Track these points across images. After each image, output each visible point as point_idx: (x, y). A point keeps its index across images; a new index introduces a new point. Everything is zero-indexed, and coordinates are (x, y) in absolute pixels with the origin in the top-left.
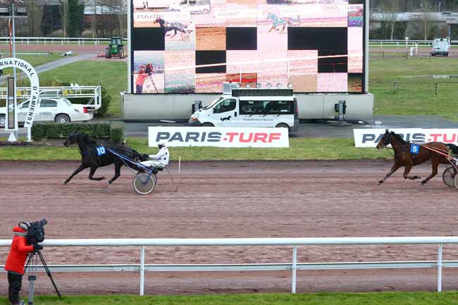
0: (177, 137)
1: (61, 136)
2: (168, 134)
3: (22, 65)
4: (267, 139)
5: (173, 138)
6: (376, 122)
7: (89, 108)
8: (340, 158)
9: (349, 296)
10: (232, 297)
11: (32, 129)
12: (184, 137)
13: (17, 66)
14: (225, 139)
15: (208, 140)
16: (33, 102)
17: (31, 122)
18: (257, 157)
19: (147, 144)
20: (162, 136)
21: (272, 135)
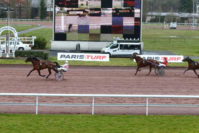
0: (68, 57)
1: (26, 55)
2: (65, 56)
3: (12, 29)
4: (101, 58)
5: (67, 57)
6: (144, 53)
7: (31, 45)
8: (127, 65)
9: (113, 116)
10: (69, 115)
11: (15, 53)
12: (71, 57)
13: (10, 29)
14: (86, 58)
15: (80, 58)
16: (16, 43)
17: (15, 50)
18: (97, 65)
19: (57, 59)
20: (62, 56)
21: (103, 56)
